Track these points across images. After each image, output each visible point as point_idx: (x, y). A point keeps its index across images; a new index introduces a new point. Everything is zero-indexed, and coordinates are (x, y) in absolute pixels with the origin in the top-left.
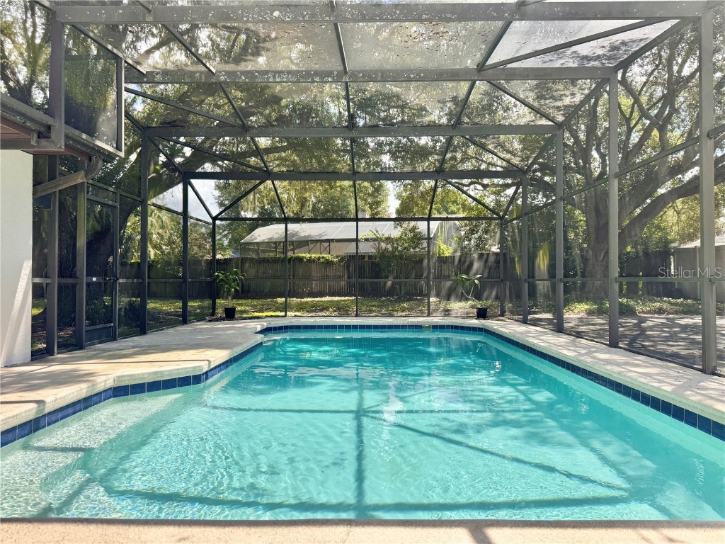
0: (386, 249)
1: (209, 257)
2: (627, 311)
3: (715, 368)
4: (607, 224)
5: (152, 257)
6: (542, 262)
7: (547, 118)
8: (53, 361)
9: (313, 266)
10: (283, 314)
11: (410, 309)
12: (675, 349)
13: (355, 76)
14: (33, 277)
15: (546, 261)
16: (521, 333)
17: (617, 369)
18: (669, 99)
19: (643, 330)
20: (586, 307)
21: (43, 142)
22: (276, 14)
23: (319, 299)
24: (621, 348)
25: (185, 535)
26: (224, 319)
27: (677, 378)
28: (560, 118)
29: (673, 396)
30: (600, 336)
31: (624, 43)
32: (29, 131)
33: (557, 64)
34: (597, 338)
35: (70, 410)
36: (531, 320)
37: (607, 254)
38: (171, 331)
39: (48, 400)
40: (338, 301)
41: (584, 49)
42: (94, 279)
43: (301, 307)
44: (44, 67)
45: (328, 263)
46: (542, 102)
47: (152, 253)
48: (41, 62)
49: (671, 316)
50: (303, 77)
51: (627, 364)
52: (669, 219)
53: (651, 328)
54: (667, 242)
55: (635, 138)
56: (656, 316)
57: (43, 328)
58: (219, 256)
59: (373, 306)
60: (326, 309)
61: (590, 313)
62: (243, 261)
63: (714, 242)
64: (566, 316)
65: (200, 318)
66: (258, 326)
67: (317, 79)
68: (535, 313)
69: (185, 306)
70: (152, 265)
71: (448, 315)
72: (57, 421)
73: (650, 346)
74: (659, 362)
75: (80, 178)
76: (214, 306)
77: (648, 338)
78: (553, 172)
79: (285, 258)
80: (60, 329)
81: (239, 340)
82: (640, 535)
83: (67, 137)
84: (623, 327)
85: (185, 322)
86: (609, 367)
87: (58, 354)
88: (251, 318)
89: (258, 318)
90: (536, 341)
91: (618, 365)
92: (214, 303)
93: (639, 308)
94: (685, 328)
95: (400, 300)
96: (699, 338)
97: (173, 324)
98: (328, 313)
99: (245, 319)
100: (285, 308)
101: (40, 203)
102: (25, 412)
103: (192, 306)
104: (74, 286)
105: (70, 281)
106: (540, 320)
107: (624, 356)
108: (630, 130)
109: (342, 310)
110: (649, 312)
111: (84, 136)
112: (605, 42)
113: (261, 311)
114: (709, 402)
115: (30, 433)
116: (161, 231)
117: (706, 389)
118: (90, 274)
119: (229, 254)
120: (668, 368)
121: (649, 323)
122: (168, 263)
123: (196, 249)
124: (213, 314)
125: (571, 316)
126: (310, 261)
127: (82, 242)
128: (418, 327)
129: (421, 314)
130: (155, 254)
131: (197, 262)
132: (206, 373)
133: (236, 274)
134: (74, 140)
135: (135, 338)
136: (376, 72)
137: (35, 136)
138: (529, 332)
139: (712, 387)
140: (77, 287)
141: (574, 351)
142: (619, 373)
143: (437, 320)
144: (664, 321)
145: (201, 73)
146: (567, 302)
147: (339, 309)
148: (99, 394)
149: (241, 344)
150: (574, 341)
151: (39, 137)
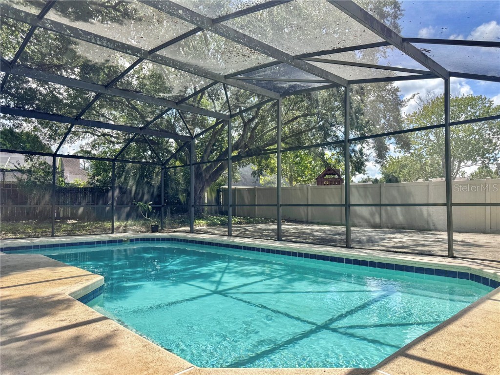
13: (156, 58)
20: (204, 222)
50: (118, 47)
67: (130, 52)
125: (200, 228)
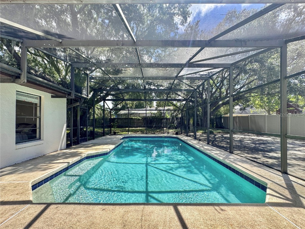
0: (153, 116)
1: (109, 118)
2: (211, 133)
3: (233, 152)
4: (207, 111)
5: (96, 117)
6: (191, 122)
7: (193, 88)
8: (72, 148)
9: (135, 120)
10: (128, 133)
11: (159, 132)
12: (223, 145)
13: (146, 78)
14: (67, 127)
15: (192, 122)
16: (186, 140)
17: (209, 152)
18: (222, 81)
19: (215, 138)
20: (202, 132)
21: (69, 96)
22: (126, 66)
23: (137, 128)
24: (210, 144)
25: (104, 208)
26: (113, 135)
27: (224, 155)
28: (196, 88)
29: (223, 161)
30: (205, 141)
31: (211, 72)
32: (66, 94)
33: (195, 76)
34: (204, 141)
35: (76, 163)
36: (189, 135)
37: (207, 118)
38: (101, 138)
39: (70, 162)
40: (141, 129)
41: (202, 73)
42: (82, 127)
43: (132, 131)
44: (69, 72)
45: (139, 119)
46: (191, 84)
47: (96, 116)
48: (69, 70)
49: (222, 134)
51: (212, 150)
52: (222, 109)
53: (217, 138)
54: (221, 115)
55: (214, 90)
56: (219, 134)
57: (69, 137)
58: (112, 118)
59: (150, 131)
60: (138, 132)
61: (203, 133)
62: (118, 119)
63: (233, 115)
64: (197, 134)
65: (108, 134)
66: (121, 137)
67: (136, 79)
68: (190, 133)
69: (104, 130)
70: (96, 120)
71: (169, 133)
72: (72, 167)
73: (217, 144)
74: (219, 149)
75: (78, 104)
76: (111, 131)
77: (217, 141)
78: (194, 98)
79: (128, 118)
80: (73, 138)
81: (117, 142)
82: (215, 208)
83: (75, 95)
84: (211, 137)
85: (104, 135)
86: (207, 151)
87: (73, 146)
88: (120, 134)
89: (122, 134)
90: (190, 142)
91: (209, 150)
92: (111, 129)
93: (214, 132)
94: (225, 138)
95: (157, 129)
96: (229, 141)
97: (101, 136)
98: (139, 133)
99: (119, 134)
100: (128, 131)
101: (68, 110)
102: (65, 165)
103: (105, 130)
104: (77, 129)
105: (76, 128)
106: (191, 135)
107: (211, 147)
108: (212, 89)
109: (142, 132)
110: (217, 133)
111: (79, 94)
112: (207, 72)
113: (122, 132)
114: (231, 163)
115: (66, 171)
116: (98, 111)
117: (230, 159)
118: (81, 126)
119: (114, 117)
120: (221, 151)
121: (217, 136)
122: (100, 119)
123: (106, 116)
124: (111, 133)
125: (198, 134)
126: (134, 119)
127: (79, 118)
128: (161, 137)
129: (162, 133)
130: (97, 117)
131: (107, 119)
132: (109, 152)
133: (116, 123)
134: (77, 95)
135: (92, 141)
136: (151, 77)
137: (67, 95)
138: (188, 139)
139: (232, 158)
140: (78, 129)
141: (199, 146)
142: (210, 153)
143: (166, 135)
144: (220, 136)
145: (108, 77)
146: (197, 130)
147: (141, 132)
148: (83, 159)
149: (118, 143)
150: (199, 142)
151: (68, 95)
